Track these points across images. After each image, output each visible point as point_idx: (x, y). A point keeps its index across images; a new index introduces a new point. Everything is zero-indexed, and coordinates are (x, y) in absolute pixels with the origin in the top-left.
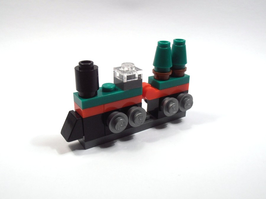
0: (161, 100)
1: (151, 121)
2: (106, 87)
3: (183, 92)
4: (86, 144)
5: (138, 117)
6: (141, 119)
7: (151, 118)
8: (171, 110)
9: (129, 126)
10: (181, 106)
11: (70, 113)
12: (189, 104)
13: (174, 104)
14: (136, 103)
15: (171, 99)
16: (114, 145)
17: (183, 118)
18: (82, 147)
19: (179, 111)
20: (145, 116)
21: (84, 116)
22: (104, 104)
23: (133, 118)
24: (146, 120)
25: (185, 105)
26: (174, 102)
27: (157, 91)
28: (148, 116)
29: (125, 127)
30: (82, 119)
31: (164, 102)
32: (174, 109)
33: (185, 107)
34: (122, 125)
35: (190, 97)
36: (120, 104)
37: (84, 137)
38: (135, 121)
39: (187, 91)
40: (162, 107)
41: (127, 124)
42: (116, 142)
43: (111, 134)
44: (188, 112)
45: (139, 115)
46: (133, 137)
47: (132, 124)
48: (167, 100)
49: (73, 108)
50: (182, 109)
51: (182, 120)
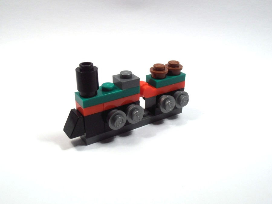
0: (158, 97)
1: (149, 118)
2: (105, 86)
3: (179, 90)
4: (88, 140)
5: (136, 114)
6: (138, 116)
7: (149, 114)
8: (167, 107)
9: (127, 123)
10: (177, 103)
11: (72, 111)
12: (185, 101)
13: (170, 102)
14: (135, 101)
15: (167, 96)
16: (114, 140)
17: (180, 114)
18: (84, 143)
19: (175, 108)
20: (143, 113)
21: (85, 114)
22: (104, 103)
23: (131, 116)
24: (144, 116)
25: (181, 102)
26: (171, 100)
27: (154, 90)
28: (146, 113)
29: (123, 124)
30: (83, 117)
31: (160, 100)
32: (171, 106)
33: (181, 104)
34: (120, 122)
35: (186, 94)
36: (119, 103)
37: (85, 134)
38: (133, 118)
39: (183, 89)
40: (159, 104)
41: (125, 121)
42: (116, 137)
43: (110, 131)
44: (184, 108)
45: (136, 113)
46: (132, 133)
47: (130, 121)
48: (163, 98)
49: (74, 107)
50: (178, 106)
51: (178, 116)
